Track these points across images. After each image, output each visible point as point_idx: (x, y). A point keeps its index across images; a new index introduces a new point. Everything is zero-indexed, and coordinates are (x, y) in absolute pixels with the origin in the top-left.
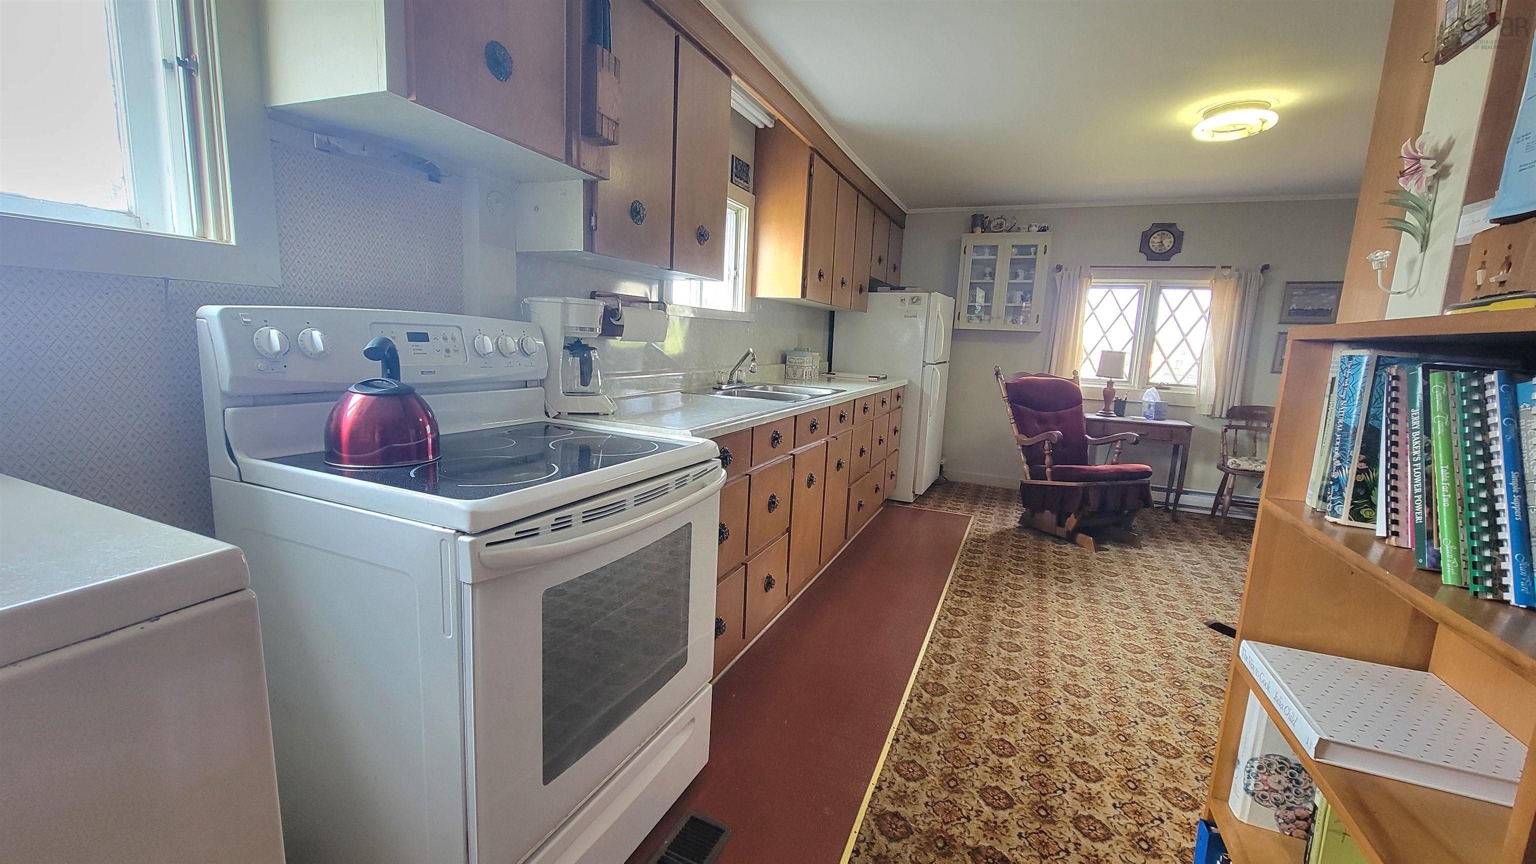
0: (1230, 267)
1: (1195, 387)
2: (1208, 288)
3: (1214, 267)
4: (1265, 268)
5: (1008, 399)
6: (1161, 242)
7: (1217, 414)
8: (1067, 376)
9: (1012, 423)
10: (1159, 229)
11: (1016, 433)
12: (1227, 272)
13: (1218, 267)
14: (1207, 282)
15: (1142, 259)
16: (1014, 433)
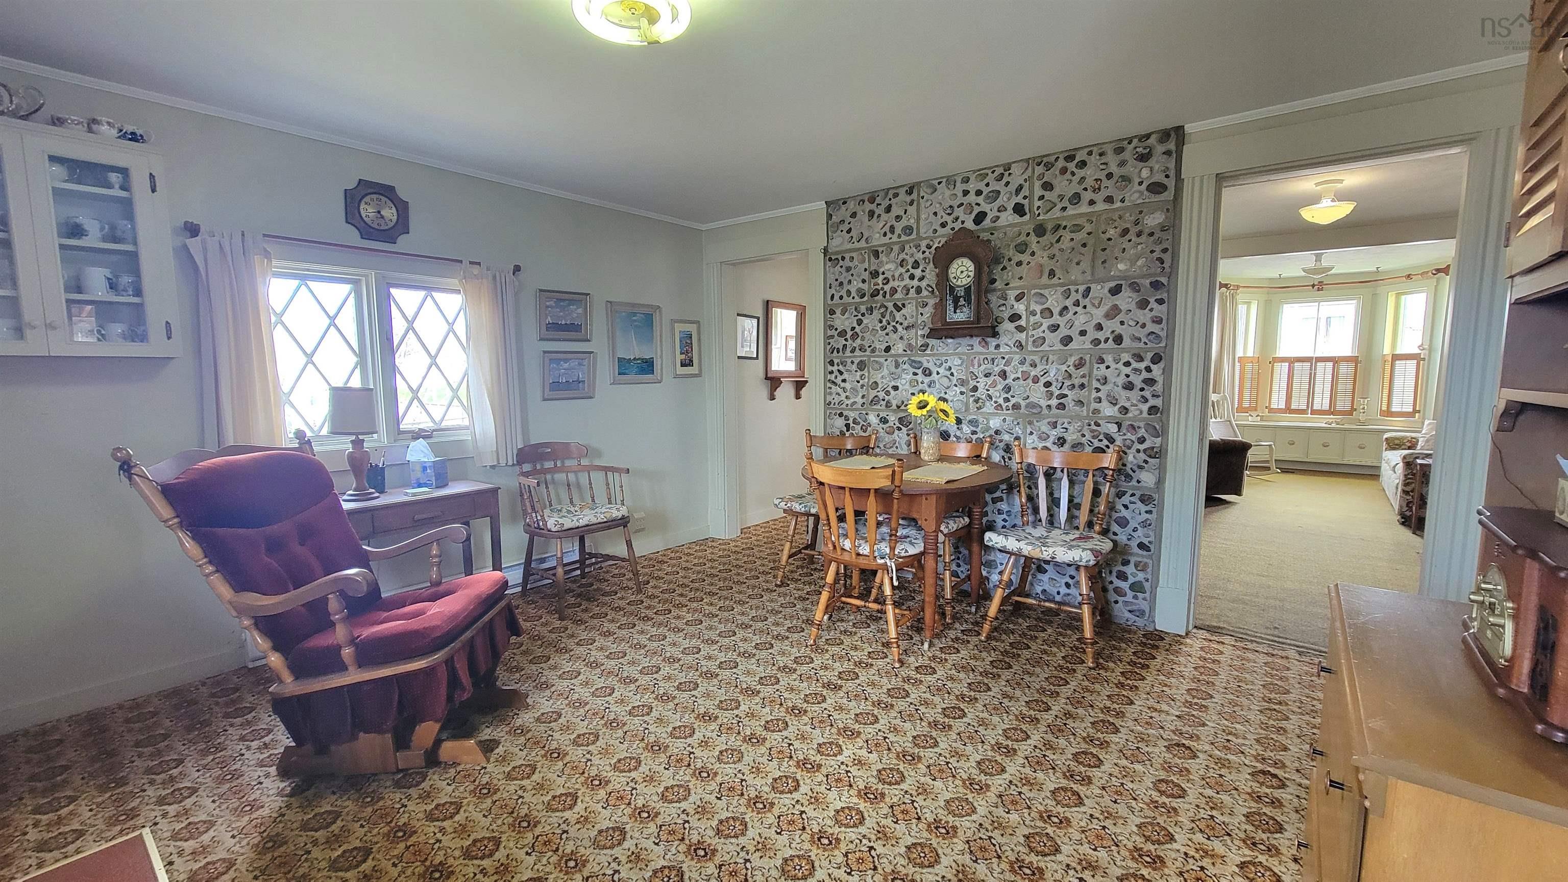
0: (479, 264)
1: (467, 428)
2: (458, 292)
3: (461, 262)
4: (517, 269)
5: (181, 523)
6: (379, 212)
7: (503, 462)
8: (287, 441)
9: (207, 575)
10: (372, 190)
11: (226, 591)
12: (476, 270)
13: (466, 262)
14: (454, 282)
15: (352, 236)
16: (219, 596)
